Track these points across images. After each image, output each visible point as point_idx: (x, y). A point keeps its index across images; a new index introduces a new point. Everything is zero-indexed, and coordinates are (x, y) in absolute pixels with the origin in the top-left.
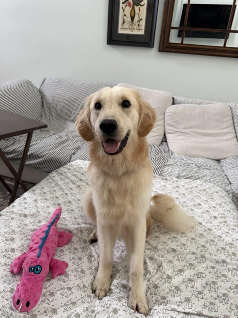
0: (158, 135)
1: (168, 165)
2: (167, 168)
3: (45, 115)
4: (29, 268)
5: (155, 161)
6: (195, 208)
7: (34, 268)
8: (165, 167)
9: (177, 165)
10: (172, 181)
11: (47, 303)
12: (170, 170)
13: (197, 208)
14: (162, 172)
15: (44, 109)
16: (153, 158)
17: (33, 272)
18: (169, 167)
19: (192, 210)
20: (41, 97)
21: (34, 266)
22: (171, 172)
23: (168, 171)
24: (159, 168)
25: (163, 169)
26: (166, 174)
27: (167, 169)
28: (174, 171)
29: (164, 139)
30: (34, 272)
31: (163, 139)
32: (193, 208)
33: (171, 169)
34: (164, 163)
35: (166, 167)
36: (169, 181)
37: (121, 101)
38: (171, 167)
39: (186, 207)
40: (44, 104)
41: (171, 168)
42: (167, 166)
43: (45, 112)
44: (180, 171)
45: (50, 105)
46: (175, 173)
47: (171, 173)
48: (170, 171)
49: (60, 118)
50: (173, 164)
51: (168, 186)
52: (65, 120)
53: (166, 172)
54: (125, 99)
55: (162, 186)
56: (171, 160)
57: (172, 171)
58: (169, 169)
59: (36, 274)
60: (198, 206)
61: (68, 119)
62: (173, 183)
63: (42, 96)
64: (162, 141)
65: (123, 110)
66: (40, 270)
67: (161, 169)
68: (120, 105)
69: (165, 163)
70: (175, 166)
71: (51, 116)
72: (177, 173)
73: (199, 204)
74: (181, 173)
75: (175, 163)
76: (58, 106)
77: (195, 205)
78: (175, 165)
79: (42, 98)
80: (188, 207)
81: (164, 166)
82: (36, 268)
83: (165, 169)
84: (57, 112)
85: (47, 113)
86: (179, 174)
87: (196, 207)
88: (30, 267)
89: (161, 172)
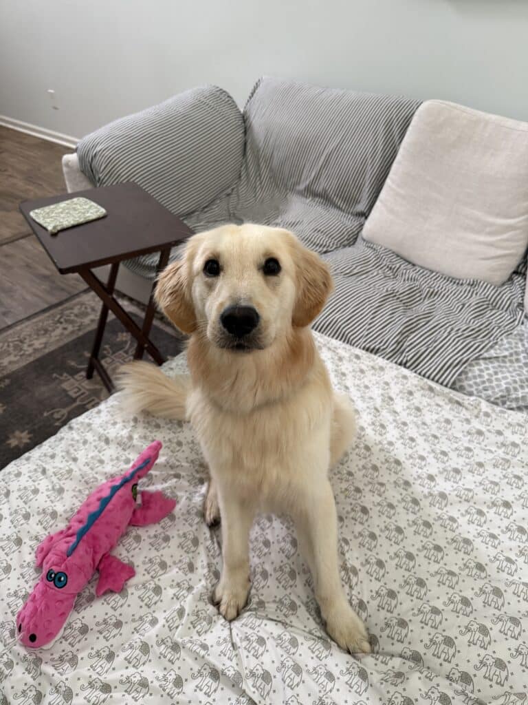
0: (504, 256)
1: (490, 358)
2: (483, 366)
3: (248, 175)
4: (47, 571)
5: (457, 340)
6: (490, 511)
7: (56, 575)
8: (478, 364)
9: (518, 360)
10: (476, 412)
11: (70, 644)
12: (489, 374)
13: (495, 513)
14: (463, 376)
15: (246, 161)
16: (456, 329)
17: (52, 582)
18: (490, 366)
19: (480, 513)
20: (243, 131)
21: (56, 572)
22: (488, 380)
23: (480, 376)
24: (460, 361)
25: (469, 368)
26: (471, 382)
27: (481, 370)
28: (497, 380)
29: (521, 267)
30: (54, 583)
31: (518, 267)
32: (485, 510)
33: (491, 371)
34: (480, 351)
35: (481, 362)
36: (467, 409)
37: (263, 261)
38: (496, 364)
39: (468, 501)
40: (248, 147)
41: (493, 367)
42: (485, 359)
43: (247, 168)
44: (515, 382)
45: (258, 151)
46: (498, 386)
47: (487, 384)
48: (487, 377)
49: (277, 186)
50: (505, 357)
51: (456, 422)
52: (286, 190)
53: (475, 377)
54: (271, 256)
55: (442, 420)
56: (505, 341)
57: (494, 377)
58: (487, 369)
59: (56, 586)
60: (502, 509)
61: (292, 190)
62: (477, 417)
63: (245, 128)
64: (516, 272)
65: (267, 281)
66: (65, 582)
67: (465, 366)
68: (259, 269)
69: (485, 349)
70: (508, 364)
71: (258, 178)
72: (504, 386)
73: (507, 505)
74: (516, 389)
75: (511, 355)
76: (275, 154)
77: (494, 504)
78: (511, 361)
79: (245, 132)
80: (471, 504)
81: (477, 359)
82: (58, 576)
83: (476, 368)
84: (271, 170)
85: (252, 169)
86: (508, 390)
87: (495, 508)
88: (49, 572)
89: (460, 375)
